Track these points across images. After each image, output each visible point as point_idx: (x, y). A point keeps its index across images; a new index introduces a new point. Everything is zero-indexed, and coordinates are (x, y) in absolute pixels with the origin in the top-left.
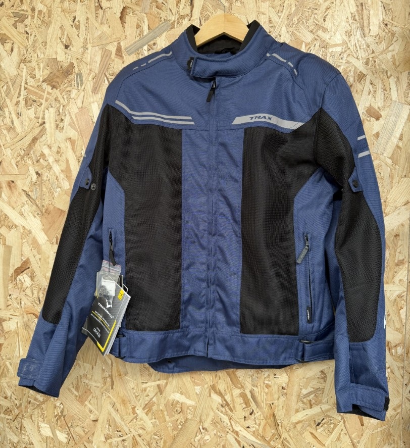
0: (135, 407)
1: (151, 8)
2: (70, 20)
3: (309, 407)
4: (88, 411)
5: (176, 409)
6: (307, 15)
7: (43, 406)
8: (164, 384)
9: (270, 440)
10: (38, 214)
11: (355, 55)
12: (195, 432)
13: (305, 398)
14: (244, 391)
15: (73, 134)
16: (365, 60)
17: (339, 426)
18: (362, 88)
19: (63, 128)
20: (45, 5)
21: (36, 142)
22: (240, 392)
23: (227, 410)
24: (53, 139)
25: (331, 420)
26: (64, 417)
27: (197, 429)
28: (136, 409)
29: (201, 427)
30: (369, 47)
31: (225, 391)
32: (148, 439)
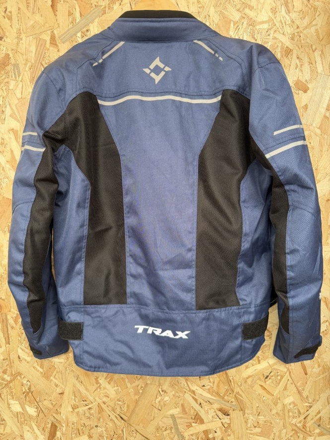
4: (53, 385)
7: (11, 385)
9: (225, 395)
11: (281, 31)
12: (155, 395)
17: (285, 377)
25: (278, 373)
26: (32, 393)
27: (156, 392)
29: (160, 390)
32: (113, 406)
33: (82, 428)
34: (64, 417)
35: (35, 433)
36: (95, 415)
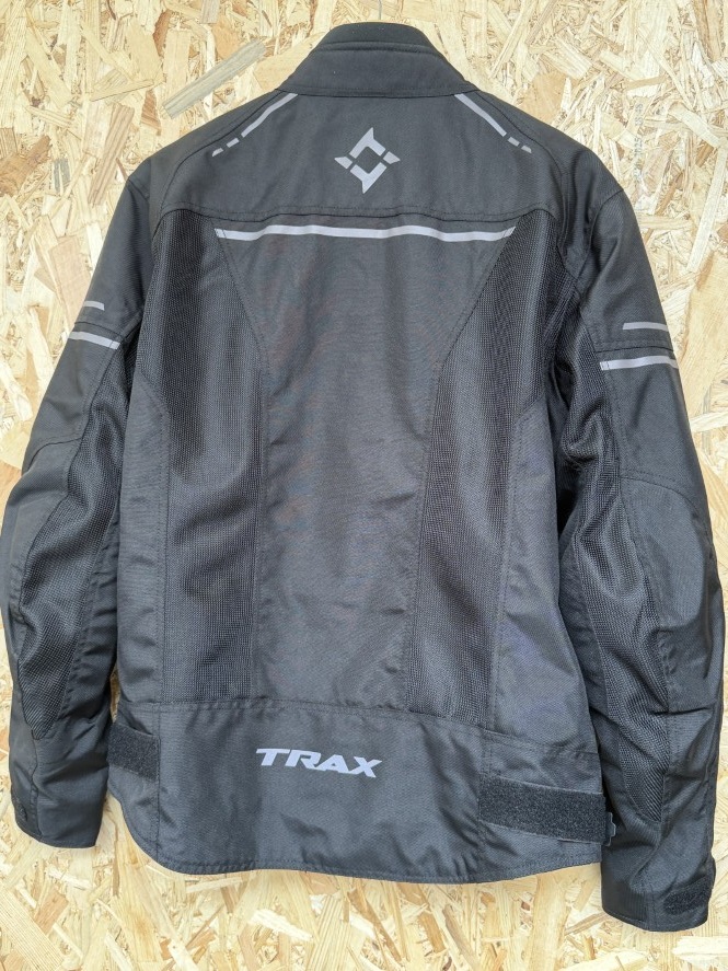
0: (167, 942)
1: (222, 11)
2: (44, 43)
3: (588, 955)
5: (264, 948)
6: (576, 16)
8: (237, 886)
14: (429, 909)
16: (713, 115)
18: (706, 179)
19: (22, 281)
22: (418, 914)
23: (388, 956)
28: (170, 946)
30: (721, 83)
31: (383, 907)
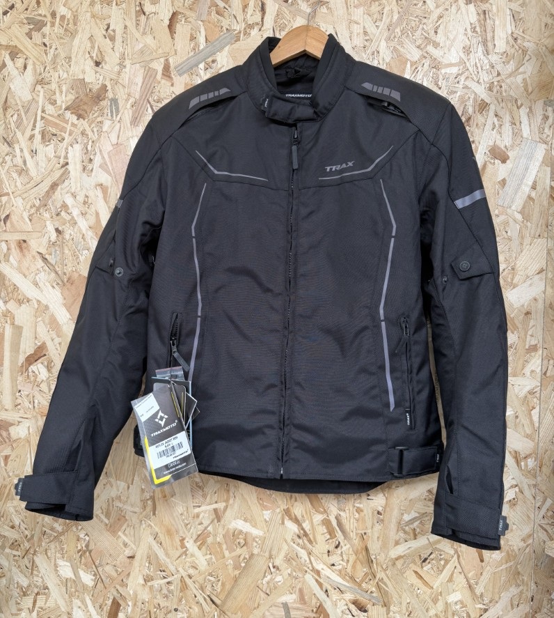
0: (183, 539)
1: (209, 13)
2: (102, 28)
3: (413, 537)
4: (121, 544)
5: (238, 541)
6: (413, 25)
7: (62, 538)
8: (222, 508)
9: (362, 581)
10: (58, 284)
11: (475, 78)
12: (263, 571)
13: (407, 525)
14: (328, 516)
15: (104, 178)
16: (488, 85)
17: (452, 562)
18: (483, 121)
19: (92, 170)
20: (69, 9)
21: (56, 189)
22: (322, 519)
23: (306, 542)
24: (79, 185)
25: (441, 555)
26: (90, 552)
27: (265, 567)
28: (185, 541)
29: (271, 565)
30: (493, 67)
31: (303, 516)
32: (201, 581)
33: (155, 610)
34: (131, 592)
35: (88, 611)
36: (175, 594)
